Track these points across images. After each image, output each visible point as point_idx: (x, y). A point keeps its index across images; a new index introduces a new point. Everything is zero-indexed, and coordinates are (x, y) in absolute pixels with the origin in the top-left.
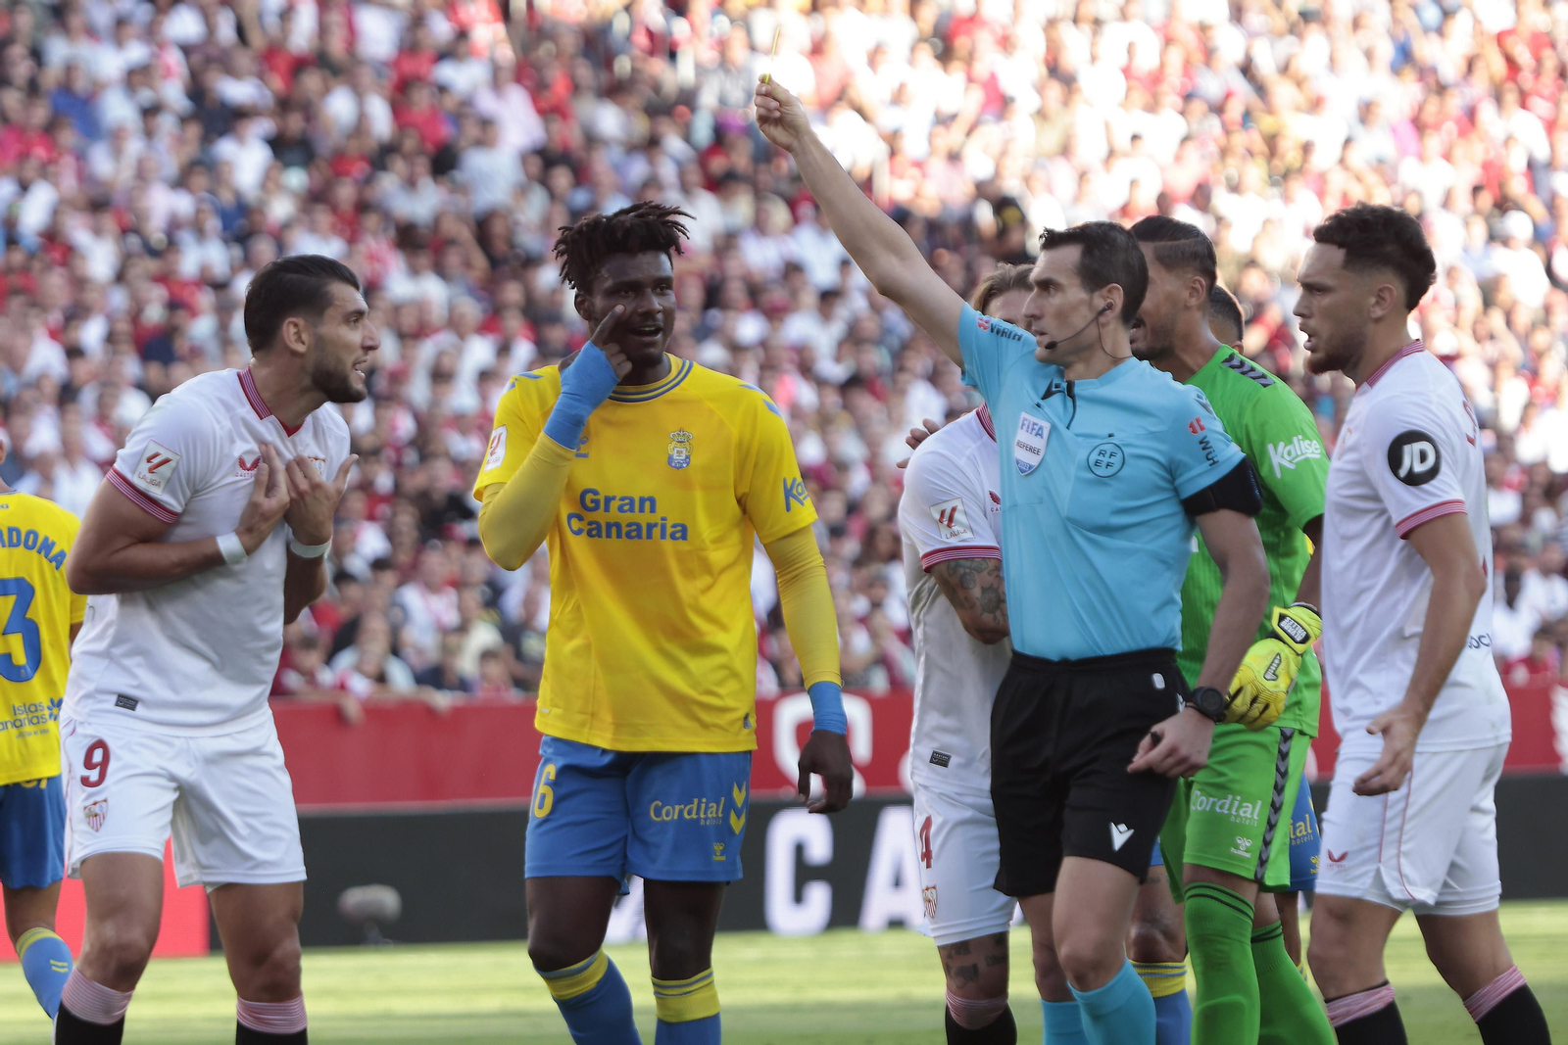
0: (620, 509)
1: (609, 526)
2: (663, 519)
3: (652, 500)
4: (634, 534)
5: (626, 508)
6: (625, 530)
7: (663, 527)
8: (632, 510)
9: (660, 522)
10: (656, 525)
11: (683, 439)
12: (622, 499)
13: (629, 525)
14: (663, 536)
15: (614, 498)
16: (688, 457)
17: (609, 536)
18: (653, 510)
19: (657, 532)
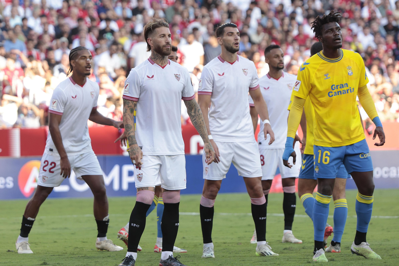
0: (340, 88)
1: (338, 92)
2: (350, 88)
3: (347, 84)
4: (344, 93)
5: (342, 87)
6: (342, 92)
7: (351, 90)
8: (343, 87)
9: (350, 89)
10: (349, 90)
11: (349, 68)
12: (340, 85)
13: (343, 91)
14: (351, 92)
15: (338, 85)
16: (352, 72)
17: (338, 94)
18: (347, 86)
19: (349, 91)
